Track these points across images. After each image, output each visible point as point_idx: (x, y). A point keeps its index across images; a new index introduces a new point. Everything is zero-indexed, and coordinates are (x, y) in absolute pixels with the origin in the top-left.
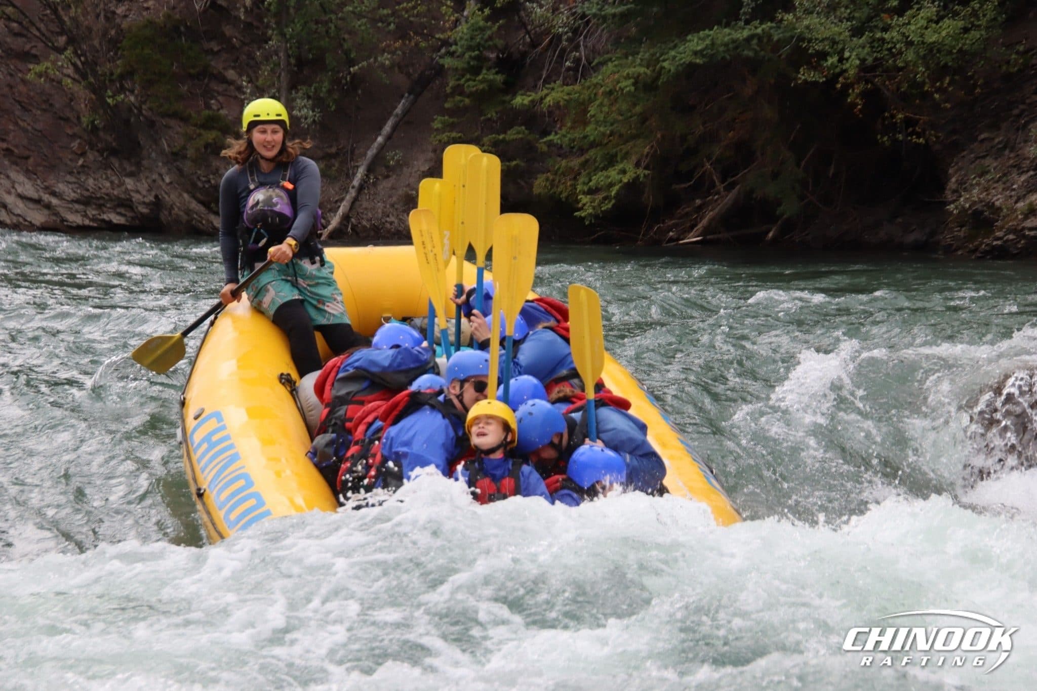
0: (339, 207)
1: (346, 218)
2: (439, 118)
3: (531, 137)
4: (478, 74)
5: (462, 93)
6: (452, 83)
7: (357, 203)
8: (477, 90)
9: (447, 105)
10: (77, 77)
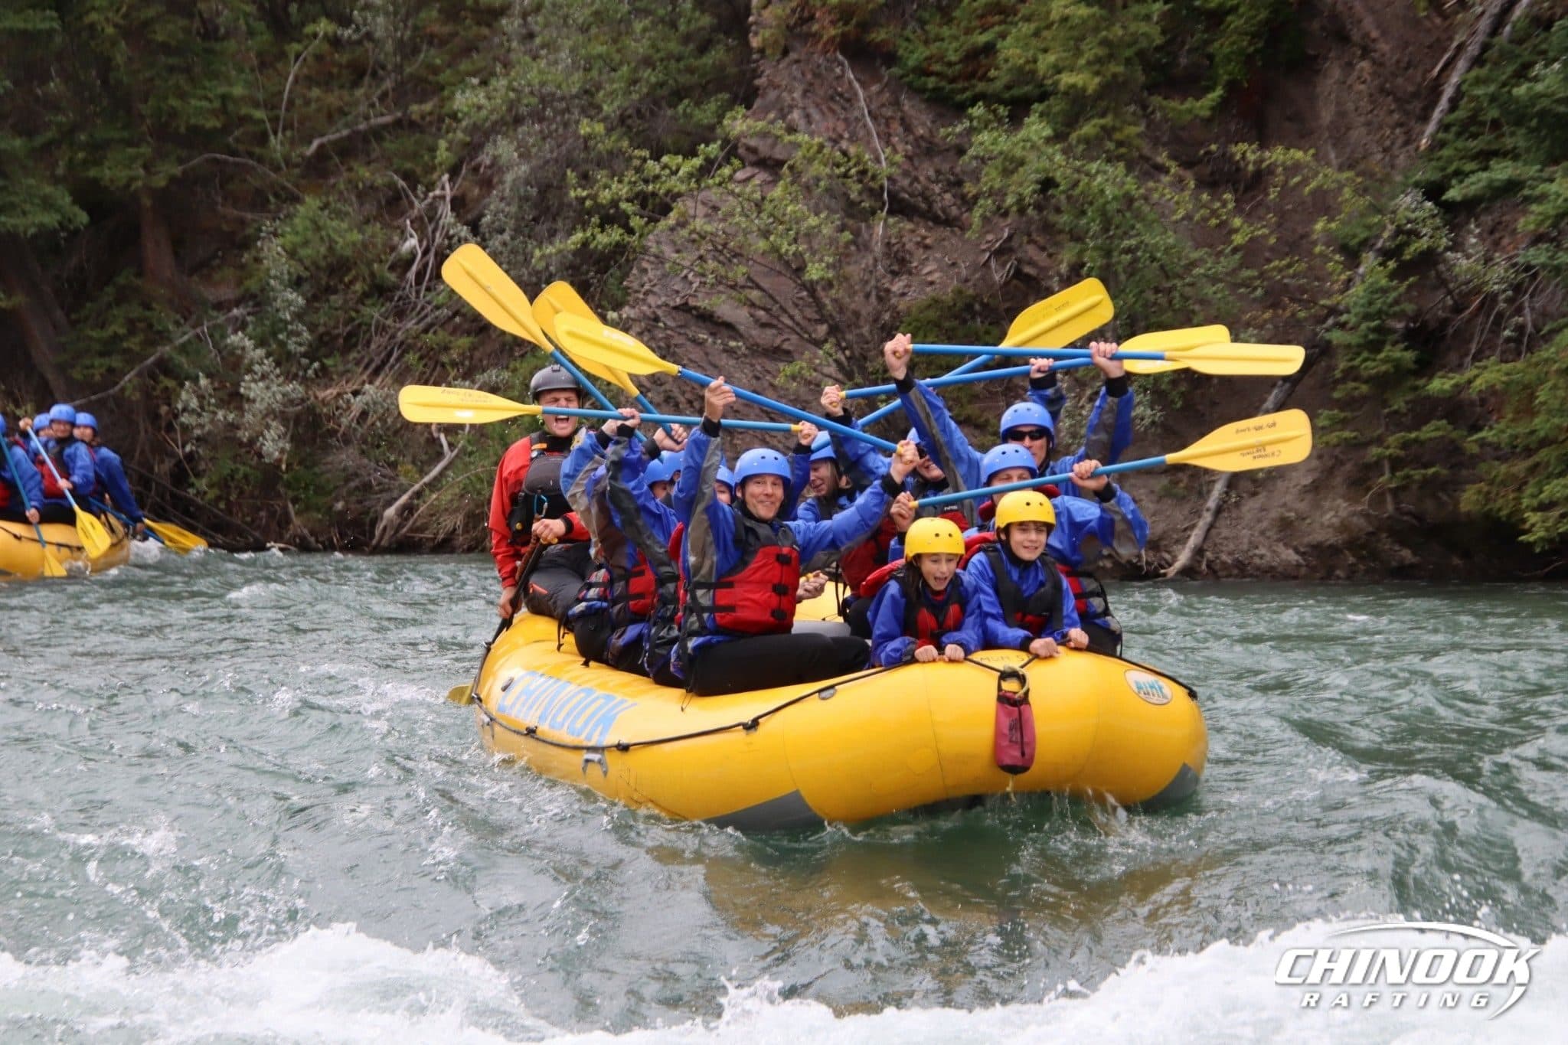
0: (1189, 537)
1: (1199, 552)
2: (1326, 412)
3: (1454, 435)
4: (1379, 351)
5: (1356, 379)
6: (1342, 365)
7: (1214, 532)
8: (1377, 373)
9: (1336, 395)
10: (840, 376)
